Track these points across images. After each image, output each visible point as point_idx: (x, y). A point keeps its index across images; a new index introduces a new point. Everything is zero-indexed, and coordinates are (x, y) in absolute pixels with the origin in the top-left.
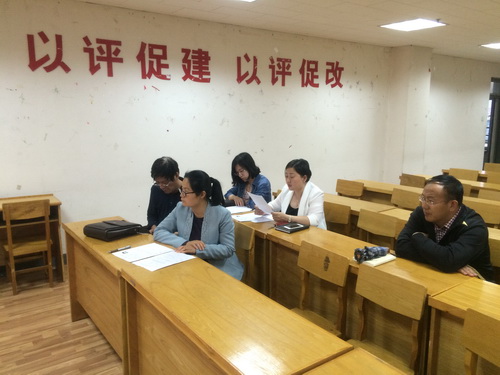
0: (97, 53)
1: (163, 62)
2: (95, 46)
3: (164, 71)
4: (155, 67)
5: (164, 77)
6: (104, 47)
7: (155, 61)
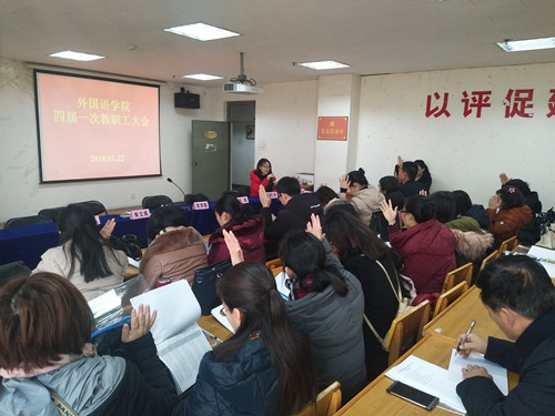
0: (471, 102)
1: (527, 103)
2: (470, 97)
3: (527, 111)
4: (519, 108)
5: (527, 116)
6: (477, 97)
7: (519, 103)
